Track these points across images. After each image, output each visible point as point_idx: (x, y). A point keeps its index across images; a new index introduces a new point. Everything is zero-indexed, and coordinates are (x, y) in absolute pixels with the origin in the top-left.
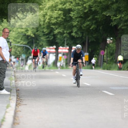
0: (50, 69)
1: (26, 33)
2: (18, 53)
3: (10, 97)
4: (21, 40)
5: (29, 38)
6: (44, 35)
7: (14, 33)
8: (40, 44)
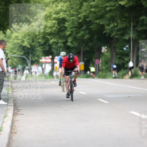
0: (46, 78)
1: (22, 43)
2: (15, 63)
3: (7, 108)
4: (17, 51)
5: (25, 48)
6: (40, 45)
7: (10, 44)
8: (37, 54)
